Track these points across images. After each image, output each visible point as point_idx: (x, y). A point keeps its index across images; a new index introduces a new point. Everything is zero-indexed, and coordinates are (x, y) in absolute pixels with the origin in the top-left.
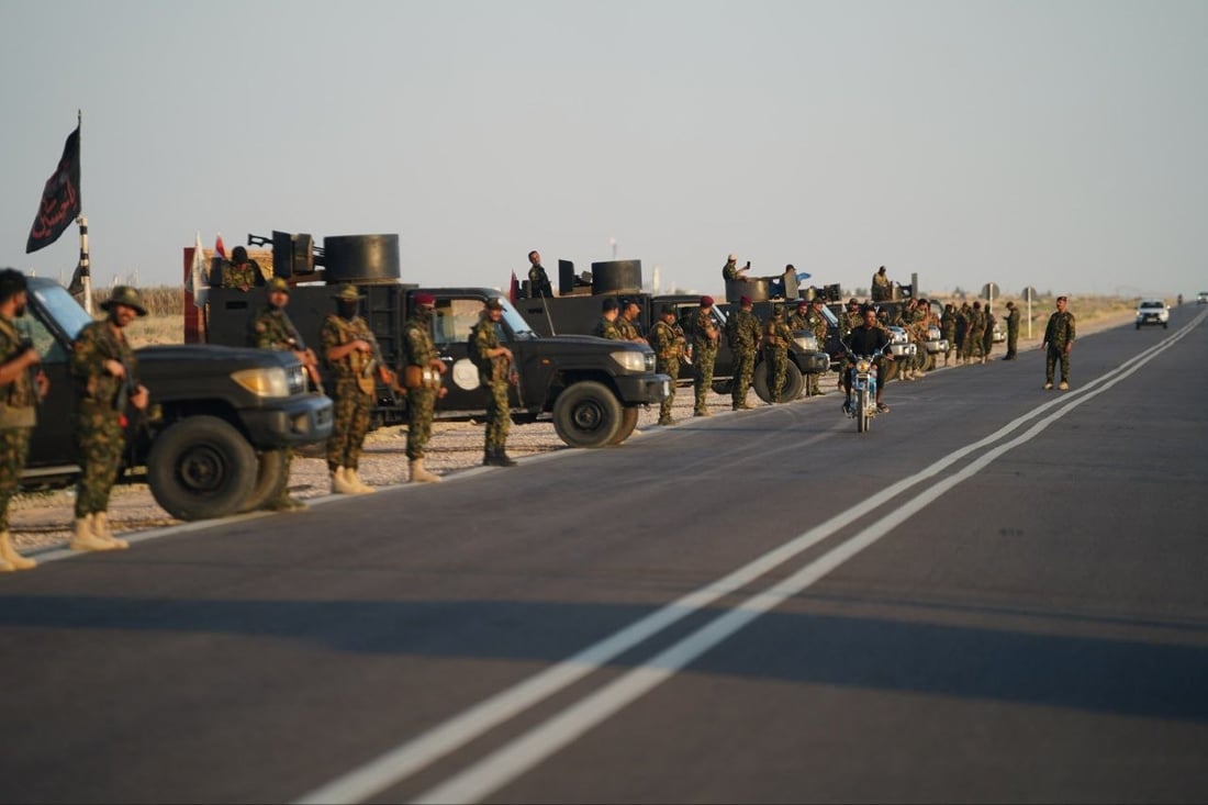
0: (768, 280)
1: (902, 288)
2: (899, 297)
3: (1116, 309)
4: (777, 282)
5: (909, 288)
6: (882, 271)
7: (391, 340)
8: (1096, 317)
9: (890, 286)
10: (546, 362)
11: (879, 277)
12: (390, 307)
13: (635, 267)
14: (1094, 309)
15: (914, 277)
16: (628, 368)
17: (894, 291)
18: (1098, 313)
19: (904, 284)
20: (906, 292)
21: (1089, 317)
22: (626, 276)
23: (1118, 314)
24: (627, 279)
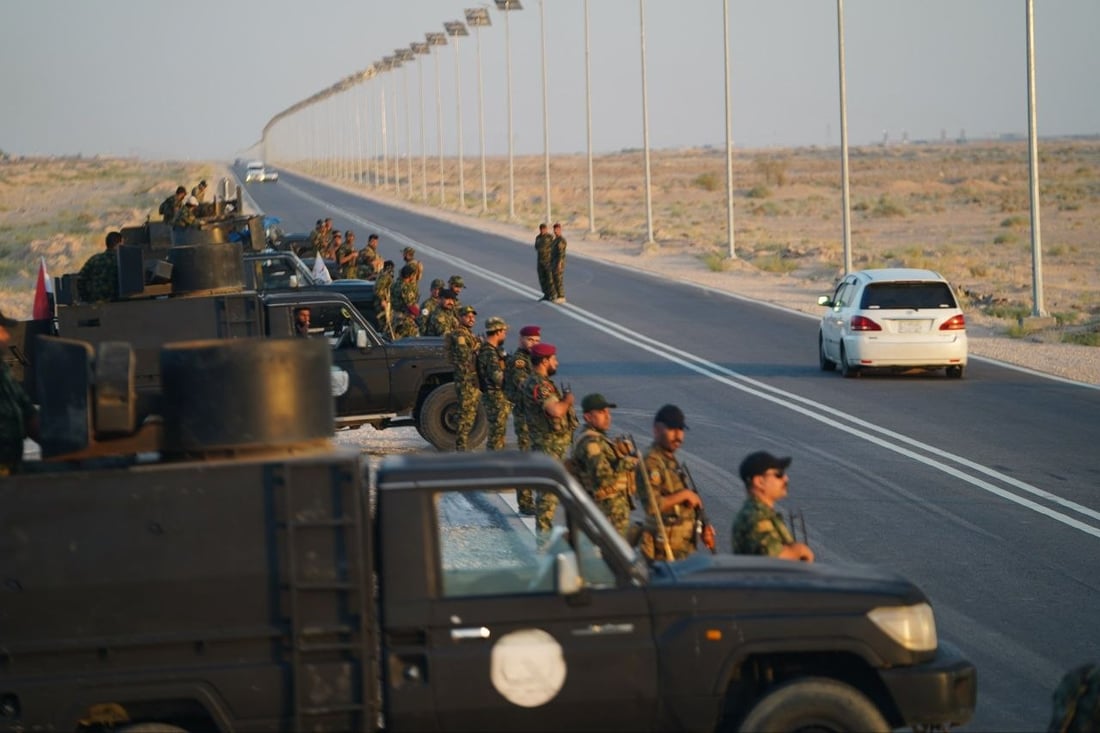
7: (342, 594)
10: (715, 635)
12: (338, 512)
16: (909, 645)
24: (225, 274)
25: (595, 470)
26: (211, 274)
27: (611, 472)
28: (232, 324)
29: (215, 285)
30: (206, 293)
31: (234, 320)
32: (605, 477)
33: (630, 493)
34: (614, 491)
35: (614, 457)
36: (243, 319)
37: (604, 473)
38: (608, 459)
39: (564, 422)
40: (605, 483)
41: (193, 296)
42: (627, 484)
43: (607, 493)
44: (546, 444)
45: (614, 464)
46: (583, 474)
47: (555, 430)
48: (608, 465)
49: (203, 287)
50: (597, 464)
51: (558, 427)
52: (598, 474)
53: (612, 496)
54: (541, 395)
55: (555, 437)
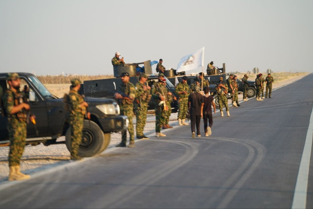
0: (136, 65)
1: (219, 69)
2: (218, 73)
3: (293, 75)
4: (141, 66)
5: (222, 69)
6: (212, 63)
8: (288, 78)
9: (214, 68)
11: (210, 65)
14: (287, 76)
15: (224, 65)
17: (216, 70)
18: (288, 77)
19: (219, 68)
20: (221, 71)
21: (286, 78)
23: (294, 77)
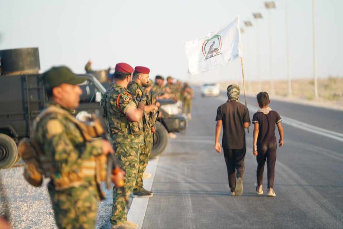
13: (35, 53)
22: (29, 59)
24: (28, 63)
25: (54, 153)
26: (21, 63)
27: (74, 156)
28: (29, 89)
29: (23, 69)
30: (18, 73)
31: (31, 87)
32: (66, 161)
33: (99, 181)
34: (79, 179)
35: (80, 139)
36: (36, 86)
37: (64, 156)
38: (73, 141)
39: (141, 126)
40: (66, 169)
41: (11, 74)
42: (95, 169)
43: (71, 181)
44: (126, 142)
45: (80, 147)
46: (43, 158)
47: (134, 131)
48: (70, 147)
49: (17, 70)
50: (57, 145)
51: (137, 129)
52: (57, 157)
53: (77, 184)
54: (123, 102)
55: (133, 137)
